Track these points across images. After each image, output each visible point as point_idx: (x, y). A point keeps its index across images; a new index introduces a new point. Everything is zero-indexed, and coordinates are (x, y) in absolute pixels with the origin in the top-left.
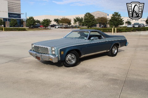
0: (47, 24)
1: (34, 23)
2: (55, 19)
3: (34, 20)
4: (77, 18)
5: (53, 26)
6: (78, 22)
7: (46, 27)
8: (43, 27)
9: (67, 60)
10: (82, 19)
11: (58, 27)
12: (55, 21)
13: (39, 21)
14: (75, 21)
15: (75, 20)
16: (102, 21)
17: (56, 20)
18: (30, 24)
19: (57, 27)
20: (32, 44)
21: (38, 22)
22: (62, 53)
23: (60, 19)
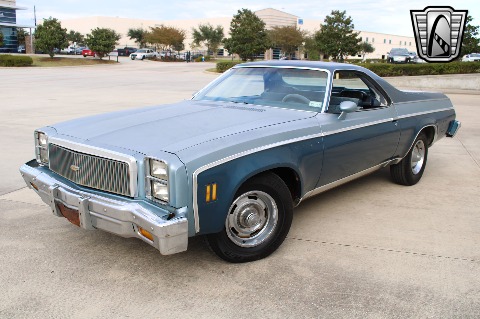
0: (105, 46)
1: (60, 39)
2: (131, 31)
3: (62, 30)
4: (204, 30)
5: (125, 52)
6: (206, 41)
7: (101, 53)
8: (93, 55)
9: (232, 225)
10: (220, 32)
11: (144, 57)
12: (133, 37)
13: (78, 34)
14: (198, 38)
15: (196, 34)
16: (286, 38)
17: (136, 35)
18: (47, 43)
19: (139, 55)
20: (38, 133)
21: (76, 37)
22: (212, 191)
23: (150, 31)
